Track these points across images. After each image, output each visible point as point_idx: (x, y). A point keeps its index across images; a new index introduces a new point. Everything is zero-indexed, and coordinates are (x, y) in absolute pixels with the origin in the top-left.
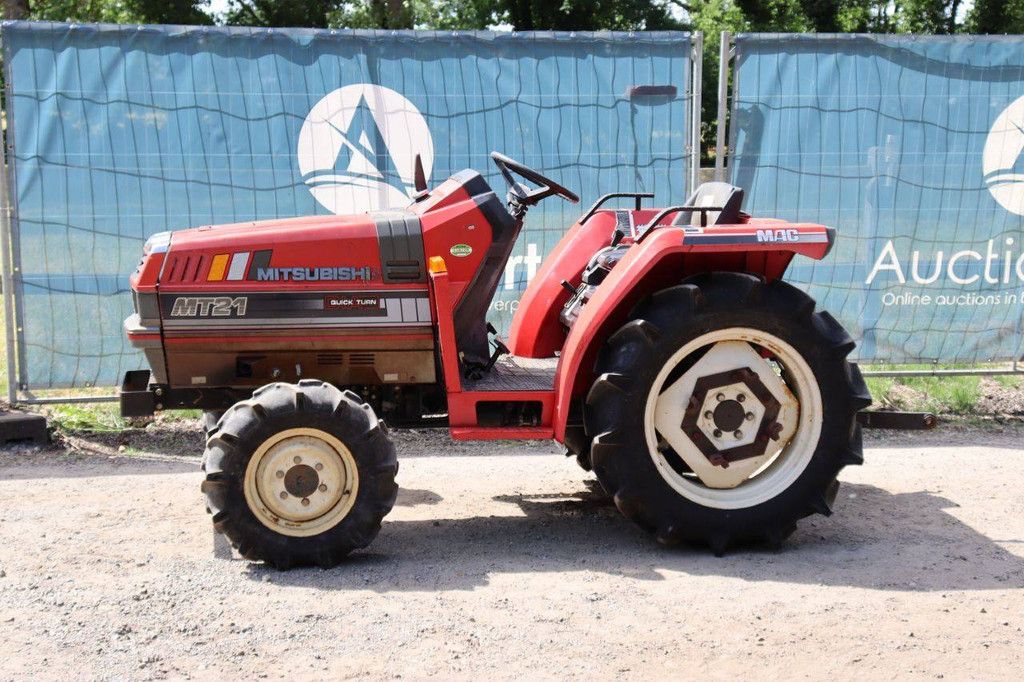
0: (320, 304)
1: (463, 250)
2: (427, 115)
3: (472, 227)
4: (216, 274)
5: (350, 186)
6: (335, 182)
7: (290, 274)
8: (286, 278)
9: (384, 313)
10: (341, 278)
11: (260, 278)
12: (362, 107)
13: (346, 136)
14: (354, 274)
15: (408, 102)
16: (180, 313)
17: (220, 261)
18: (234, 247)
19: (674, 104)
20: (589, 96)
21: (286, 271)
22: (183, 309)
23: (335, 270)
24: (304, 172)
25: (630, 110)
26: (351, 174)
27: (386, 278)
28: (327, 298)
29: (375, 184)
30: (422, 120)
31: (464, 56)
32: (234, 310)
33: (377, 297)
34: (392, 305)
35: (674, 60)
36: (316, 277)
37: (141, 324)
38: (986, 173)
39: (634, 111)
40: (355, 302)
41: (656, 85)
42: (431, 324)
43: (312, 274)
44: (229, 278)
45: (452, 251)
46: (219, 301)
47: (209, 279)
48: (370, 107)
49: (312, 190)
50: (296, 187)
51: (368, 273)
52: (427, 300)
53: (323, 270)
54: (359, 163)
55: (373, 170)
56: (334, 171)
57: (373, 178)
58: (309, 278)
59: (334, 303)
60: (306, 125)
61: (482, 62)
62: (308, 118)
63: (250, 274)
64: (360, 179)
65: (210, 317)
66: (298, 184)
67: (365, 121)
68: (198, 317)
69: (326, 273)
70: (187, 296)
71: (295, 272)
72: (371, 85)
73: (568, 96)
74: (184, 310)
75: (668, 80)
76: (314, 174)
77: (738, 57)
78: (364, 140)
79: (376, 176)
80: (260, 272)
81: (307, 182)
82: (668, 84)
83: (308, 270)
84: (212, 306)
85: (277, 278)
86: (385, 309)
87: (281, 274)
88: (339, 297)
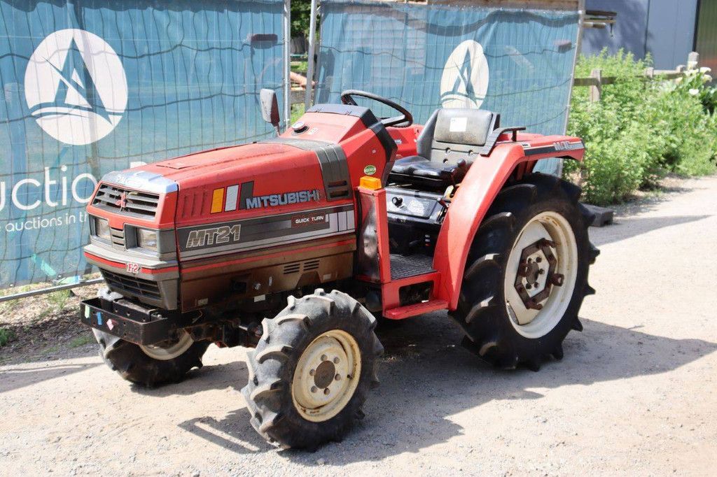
0: (288, 224)
1: (371, 170)
2: (121, 56)
3: (374, 151)
4: (216, 208)
5: (68, 116)
6: (57, 113)
7: (268, 200)
8: (266, 205)
9: (327, 225)
10: (302, 201)
11: (248, 207)
12: (74, 48)
13: (62, 73)
14: (309, 196)
15: (107, 45)
16: (192, 245)
17: (218, 194)
18: (227, 181)
19: (277, 47)
20: (226, 41)
21: (265, 198)
22: (194, 240)
23: (297, 193)
24: (30, 106)
25: (250, 52)
26: (69, 106)
27: (329, 198)
28: (293, 218)
29: (85, 113)
30: (117, 59)
31: (145, 8)
32: (231, 236)
33: (323, 213)
34: (332, 218)
35: (276, 15)
36: (286, 202)
37: (161, 259)
38: (442, 93)
39: (253, 53)
40: (311, 219)
41: (266, 33)
42: (354, 231)
43: (283, 200)
44: (227, 209)
45: (365, 171)
46: (220, 231)
47: (212, 212)
48: (80, 49)
49: (38, 121)
50: (26, 120)
51: (318, 194)
52: (353, 211)
53: (289, 195)
54: (74, 97)
55: (84, 102)
56: (56, 104)
57: (85, 109)
58: (281, 203)
59: (298, 221)
60: (31, 65)
61: (157, 13)
62: (32, 58)
63: (241, 204)
64: (75, 110)
65: (215, 245)
66: (27, 117)
67: (75, 60)
68: (206, 246)
69: (291, 198)
70: (198, 229)
71: (271, 200)
72: (79, 30)
73: (214, 41)
74: (196, 241)
75: (272, 30)
76: (40, 106)
77: (323, 15)
78: (75, 76)
79: (86, 107)
80: (248, 201)
81: (33, 114)
82: (272, 33)
83: (280, 196)
84: (216, 235)
85: (260, 206)
86: (328, 223)
87: (262, 201)
88: (301, 216)
